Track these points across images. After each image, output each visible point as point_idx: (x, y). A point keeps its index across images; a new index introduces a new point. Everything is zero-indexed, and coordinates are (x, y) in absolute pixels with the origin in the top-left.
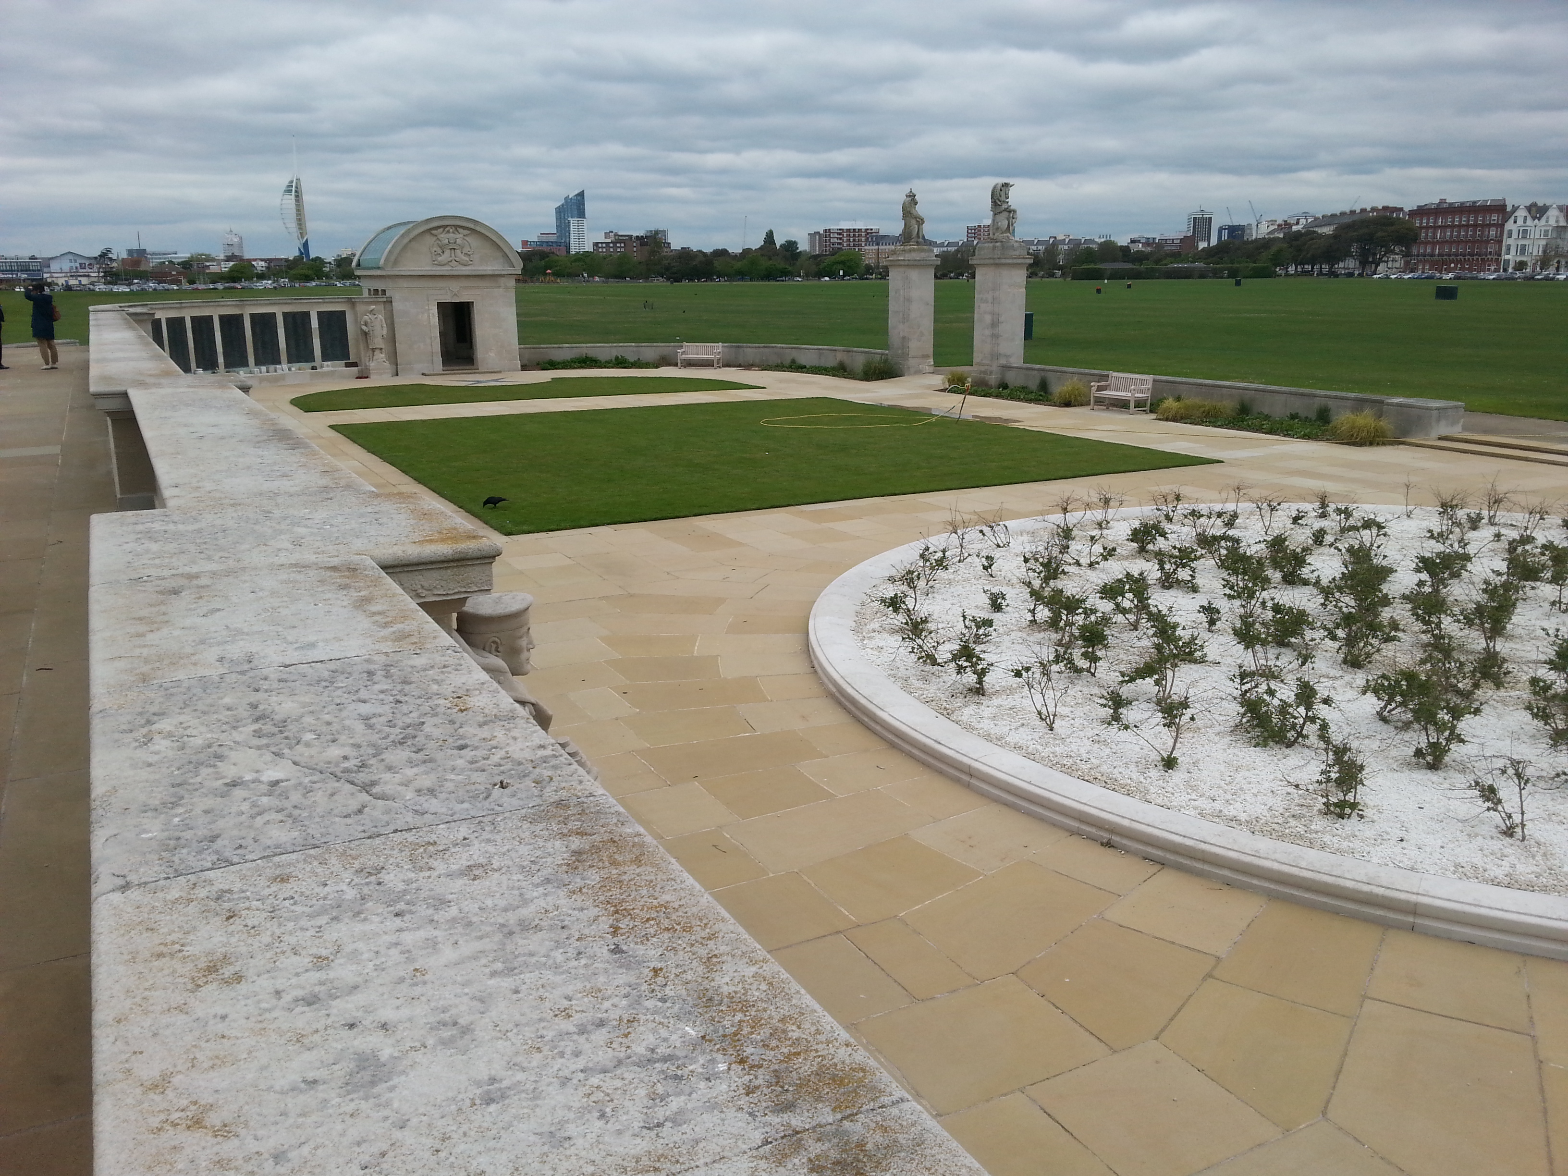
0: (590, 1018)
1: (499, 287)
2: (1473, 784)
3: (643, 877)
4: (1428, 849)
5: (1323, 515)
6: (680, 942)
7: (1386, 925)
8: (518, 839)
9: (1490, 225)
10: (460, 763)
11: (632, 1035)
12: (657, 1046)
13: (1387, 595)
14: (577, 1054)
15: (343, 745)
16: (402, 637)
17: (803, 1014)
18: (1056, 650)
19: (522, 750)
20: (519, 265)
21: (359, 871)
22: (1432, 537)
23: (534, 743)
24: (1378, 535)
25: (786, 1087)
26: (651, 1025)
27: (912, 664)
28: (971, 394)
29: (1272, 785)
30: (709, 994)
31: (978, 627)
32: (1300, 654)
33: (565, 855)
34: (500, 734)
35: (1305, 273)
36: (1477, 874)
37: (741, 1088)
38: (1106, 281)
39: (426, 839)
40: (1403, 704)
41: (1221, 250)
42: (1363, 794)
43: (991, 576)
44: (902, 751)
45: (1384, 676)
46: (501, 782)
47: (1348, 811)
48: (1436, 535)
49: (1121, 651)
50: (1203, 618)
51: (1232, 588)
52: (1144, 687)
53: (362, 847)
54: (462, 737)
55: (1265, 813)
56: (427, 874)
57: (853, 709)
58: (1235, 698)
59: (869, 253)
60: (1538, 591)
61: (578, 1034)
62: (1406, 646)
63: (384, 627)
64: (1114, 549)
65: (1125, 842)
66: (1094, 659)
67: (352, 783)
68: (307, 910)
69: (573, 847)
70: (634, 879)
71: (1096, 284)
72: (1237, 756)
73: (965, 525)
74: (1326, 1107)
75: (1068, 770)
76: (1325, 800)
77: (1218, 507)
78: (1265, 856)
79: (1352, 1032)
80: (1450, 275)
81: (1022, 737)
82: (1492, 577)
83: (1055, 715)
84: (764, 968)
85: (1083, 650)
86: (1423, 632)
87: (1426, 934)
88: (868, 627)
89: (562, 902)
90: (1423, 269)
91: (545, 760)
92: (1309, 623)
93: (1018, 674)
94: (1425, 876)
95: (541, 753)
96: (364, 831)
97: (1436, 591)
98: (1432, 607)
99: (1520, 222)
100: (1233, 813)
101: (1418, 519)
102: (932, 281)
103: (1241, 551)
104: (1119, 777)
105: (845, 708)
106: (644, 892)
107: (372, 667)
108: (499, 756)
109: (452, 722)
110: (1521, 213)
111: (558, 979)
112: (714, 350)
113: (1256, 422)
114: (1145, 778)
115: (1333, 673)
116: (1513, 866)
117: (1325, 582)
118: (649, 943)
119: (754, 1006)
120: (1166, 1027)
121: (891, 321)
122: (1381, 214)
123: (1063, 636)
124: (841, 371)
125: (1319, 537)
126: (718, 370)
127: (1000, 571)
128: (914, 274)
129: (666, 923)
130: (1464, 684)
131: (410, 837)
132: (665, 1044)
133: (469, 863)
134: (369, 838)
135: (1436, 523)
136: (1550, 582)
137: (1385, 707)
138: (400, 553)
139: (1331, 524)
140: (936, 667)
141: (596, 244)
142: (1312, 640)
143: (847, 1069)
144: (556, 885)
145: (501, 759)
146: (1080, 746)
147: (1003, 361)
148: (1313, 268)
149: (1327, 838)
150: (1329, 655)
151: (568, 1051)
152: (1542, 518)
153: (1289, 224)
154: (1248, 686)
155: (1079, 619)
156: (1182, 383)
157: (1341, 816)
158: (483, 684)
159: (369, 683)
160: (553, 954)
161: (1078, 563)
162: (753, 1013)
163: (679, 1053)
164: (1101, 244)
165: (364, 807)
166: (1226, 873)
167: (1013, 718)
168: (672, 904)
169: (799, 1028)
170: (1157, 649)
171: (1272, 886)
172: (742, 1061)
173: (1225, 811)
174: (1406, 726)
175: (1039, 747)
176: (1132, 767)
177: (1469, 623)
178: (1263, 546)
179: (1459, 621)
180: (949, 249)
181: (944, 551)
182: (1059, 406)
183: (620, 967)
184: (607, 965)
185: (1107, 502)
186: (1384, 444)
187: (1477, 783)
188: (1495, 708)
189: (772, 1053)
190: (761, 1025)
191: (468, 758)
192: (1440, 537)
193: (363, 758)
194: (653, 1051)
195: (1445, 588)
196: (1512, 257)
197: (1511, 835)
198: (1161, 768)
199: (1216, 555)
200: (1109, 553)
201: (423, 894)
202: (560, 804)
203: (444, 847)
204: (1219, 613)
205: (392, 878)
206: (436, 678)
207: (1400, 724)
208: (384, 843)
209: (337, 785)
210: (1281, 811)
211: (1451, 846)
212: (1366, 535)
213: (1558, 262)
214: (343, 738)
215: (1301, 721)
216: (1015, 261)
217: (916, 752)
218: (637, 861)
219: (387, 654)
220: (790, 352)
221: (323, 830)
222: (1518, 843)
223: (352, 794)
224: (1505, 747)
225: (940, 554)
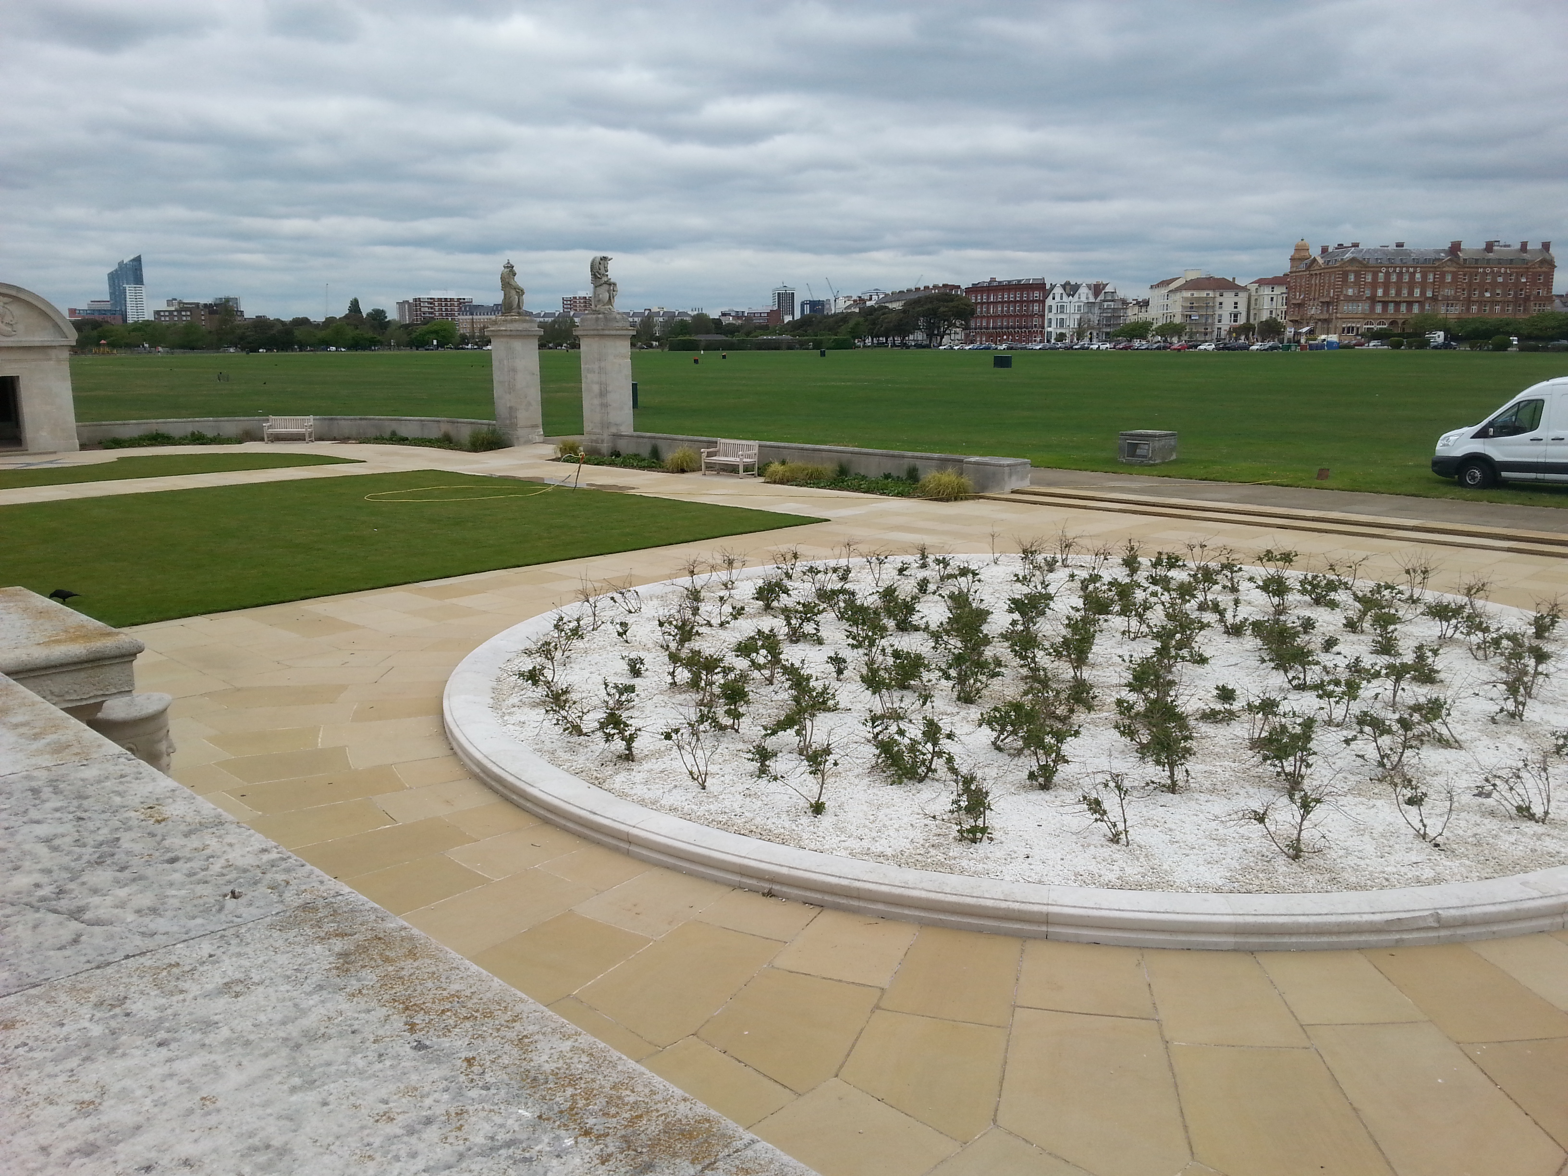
0: (414, 1118)
1: (50, 359)
2: (1082, 799)
3: (423, 970)
4: (1051, 863)
5: (924, 566)
6: (485, 1028)
7: (1023, 937)
8: (272, 949)
9: (1034, 301)
10: (177, 877)
11: (466, 1127)
12: (496, 1133)
13: (987, 635)
14: (413, 1155)
15: (30, 872)
16: (59, 748)
17: (633, 1078)
18: (701, 710)
19: (243, 856)
20: (73, 337)
21: (99, 1005)
22: (1018, 580)
23: (255, 848)
24: (973, 582)
25: (639, 1150)
26: (482, 1114)
27: (557, 737)
28: (584, 463)
29: (910, 819)
30: (532, 1074)
31: (621, 694)
32: (920, 695)
33: (331, 959)
34: (213, 843)
35: (880, 345)
36: (1093, 880)
37: (595, 1159)
38: (702, 352)
39: (166, 961)
40: (1014, 732)
41: (803, 324)
42: (991, 819)
43: (627, 642)
44: (556, 826)
45: (996, 709)
46: (233, 892)
47: (979, 835)
48: (1021, 578)
49: (760, 706)
50: (831, 668)
51: (854, 638)
52: (786, 739)
53: (93, 978)
54: (168, 850)
55: (908, 846)
56: (181, 997)
57: (500, 788)
58: (869, 741)
59: (463, 323)
60: (1110, 623)
61: (407, 1135)
62: (1008, 680)
63: (35, 739)
64: (743, 608)
65: (785, 889)
66: (737, 716)
67: (55, 911)
68: (48, 1054)
69: (337, 949)
70: (414, 973)
71: (692, 354)
72: (877, 795)
73: (596, 592)
74: (995, 1115)
75: (725, 826)
76: (959, 827)
77: (832, 563)
78: (913, 886)
79: (1008, 1041)
80: (1004, 346)
81: (676, 798)
82: (1073, 613)
83: (706, 774)
84: (580, 1041)
85: (727, 707)
86: (1022, 666)
87: (1058, 941)
88: (507, 702)
89: (345, 1006)
90: (981, 341)
91: (273, 864)
92: (925, 666)
93: (668, 737)
94: (1052, 887)
95: (265, 857)
96: (88, 962)
97: (1027, 628)
98: (1028, 642)
99: (1058, 298)
100: (880, 849)
101: (1003, 565)
102: (537, 351)
103: (858, 603)
104: (773, 827)
105: (491, 788)
106: (430, 984)
107: (34, 784)
108: (219, 865)
109: (152, 835)
110: (1058, 291)
111: (367, 1084)
112: (306, 423)
113: (855, 482)
114: (797, 826)
115: (950, 709)
116: (1122, 870)
117: (933, 627)
118: (452, 1035)
119: (581, 1078)
120: (844, 1063)
121: (498, 391)
122: (942, 291)
123: (704, 695)
124: (447, 442)
125: (923, 586)
126: (311, 443)
127: (635, 636)
128: (517, 345)
129: (464, 1012)
130: (1061, 711)
131: (147, 961)
132: (503, 1130)
133: (226, 980)
134: (98, 967)
135: (1019, 567)
136: (1120, 615)
137: (999, 737)
138: (24, 657)
139: (933, 573)
140: (582, 737)
141: (157, 313)
142: (929, 681)
143: (692, 1122)
144: (330, 990)
145: (223, 868)
146: (733, 802)
147: (614, 430)
148: (887, 340)
149: (964, 863)
150: (944, 693)
151: (403, 1153)
152: (1106, 559)
153: (863, 300)
154: (879, 728)
155: (719, 679)
156: (785, 448)
157: (974, 841)
158: (173, 791)
159: (37, 802)
160: (352, 1060)
161: (709, 624)
162: (583, 1086)
163: (519, 1136)
164: (694, 317)
165: (80, 935)
166: (880, 907)
167: (665, 781)
168: (463, 993)
169: (634, 1092)
170: (795, 701)
171: (922, 914)
172: (587, 1133)
173: (873, 849)
174: (1019, 752)
175: (693, 807)
176: (784, 816)
177: (1059, 655)
178: (876, 597)
179: (1050, 654)
180: (546, 319)
181: (578, 620)
182: (673, 472)
183: (429, 1062)
184: (414, 1063)
185: (730, 563)
186: (966, 499)
187: (1085, 798)
188: (1089, 729)
189: (615, 1120)
190: (595, 1095)
191: (185, 871)
192: (1024, 580)
193: (58, 883)
194: (492, 1138)
195: (1035, 625)
196: (1053, 329)
197: (1117, 842)
198: (811, 814)
199: (836, 608)
200: (738, 613)
201: (183, 1019)
202: (306, 907)
203: (190, 967)
204: (845, 662)
205: (141, 1007)
206: (117, 789)
207: (1012, 751)
208: (118, 972)
209: (37, 915)
210: (922, 842)
211: (1069, 857)
212: (964, 582)
213: (1091, 334)
214: (27, 864)
215: (930, 756)
216: (618, 332)
217: (570, 825)
218: (412, 954)
219: (48, 769)
220: (389, 423)
221: (38, 967)
222: (1124, 848)
223: (60, 924)
224: (1103, 763)
225: (575, 624)
